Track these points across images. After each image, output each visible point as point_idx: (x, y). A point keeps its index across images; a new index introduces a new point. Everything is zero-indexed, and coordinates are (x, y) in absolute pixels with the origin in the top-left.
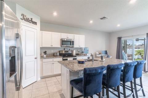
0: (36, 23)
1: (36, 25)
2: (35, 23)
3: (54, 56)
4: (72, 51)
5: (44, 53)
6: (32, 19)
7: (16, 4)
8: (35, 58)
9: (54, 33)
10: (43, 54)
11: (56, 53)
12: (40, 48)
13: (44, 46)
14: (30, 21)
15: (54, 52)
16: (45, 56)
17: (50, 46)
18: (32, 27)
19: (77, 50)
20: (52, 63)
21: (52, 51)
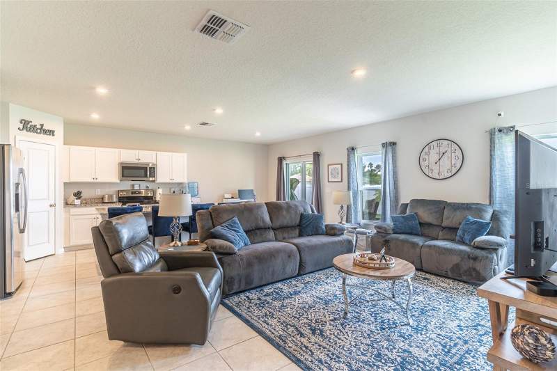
0: (53, 132)
1: (53, 135)
2: (51, 133)
3: (104, 203)
4: (154, 192)
5: (75, 195)
6: (42, 125)
7: (8, 104)
8: (51, 206)
9: (100, 148)
10: (73, 198)
11: (110, 197)
12: (64, 183)
13: (74, 179)
14: (39, 131)
15: (103, 194)
16: (78, 202)
17: (92, 181)
18: (43, 142)
19: (170, 188)
20: (94, 216)
21: (99, 192)
